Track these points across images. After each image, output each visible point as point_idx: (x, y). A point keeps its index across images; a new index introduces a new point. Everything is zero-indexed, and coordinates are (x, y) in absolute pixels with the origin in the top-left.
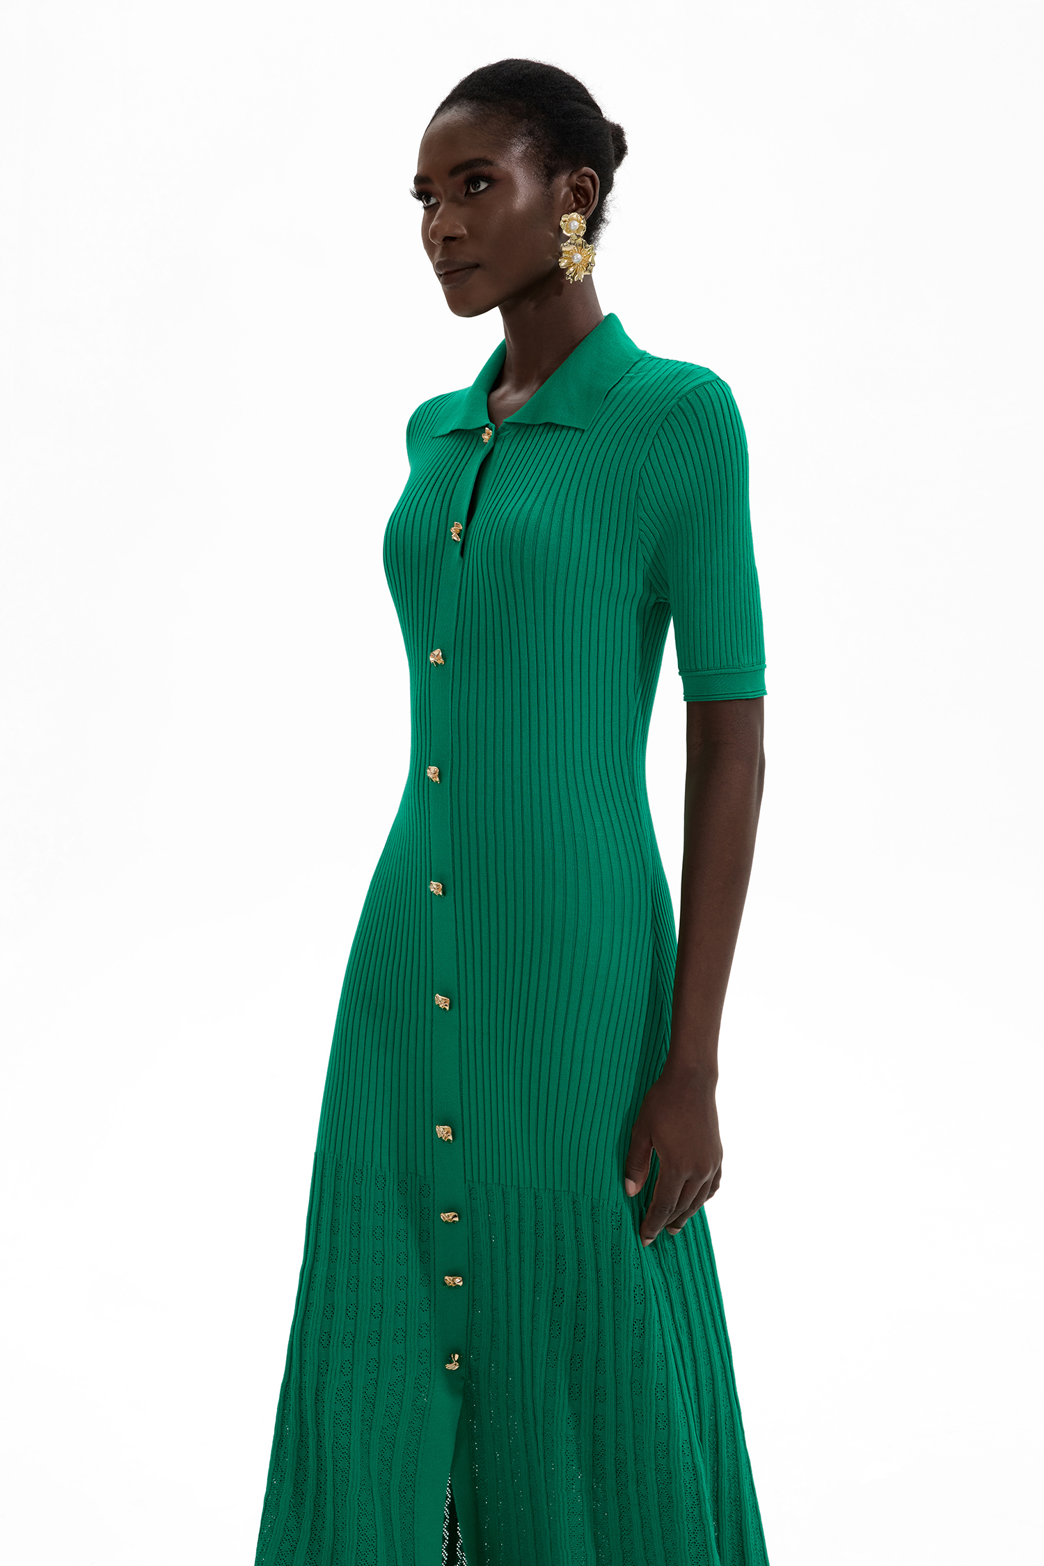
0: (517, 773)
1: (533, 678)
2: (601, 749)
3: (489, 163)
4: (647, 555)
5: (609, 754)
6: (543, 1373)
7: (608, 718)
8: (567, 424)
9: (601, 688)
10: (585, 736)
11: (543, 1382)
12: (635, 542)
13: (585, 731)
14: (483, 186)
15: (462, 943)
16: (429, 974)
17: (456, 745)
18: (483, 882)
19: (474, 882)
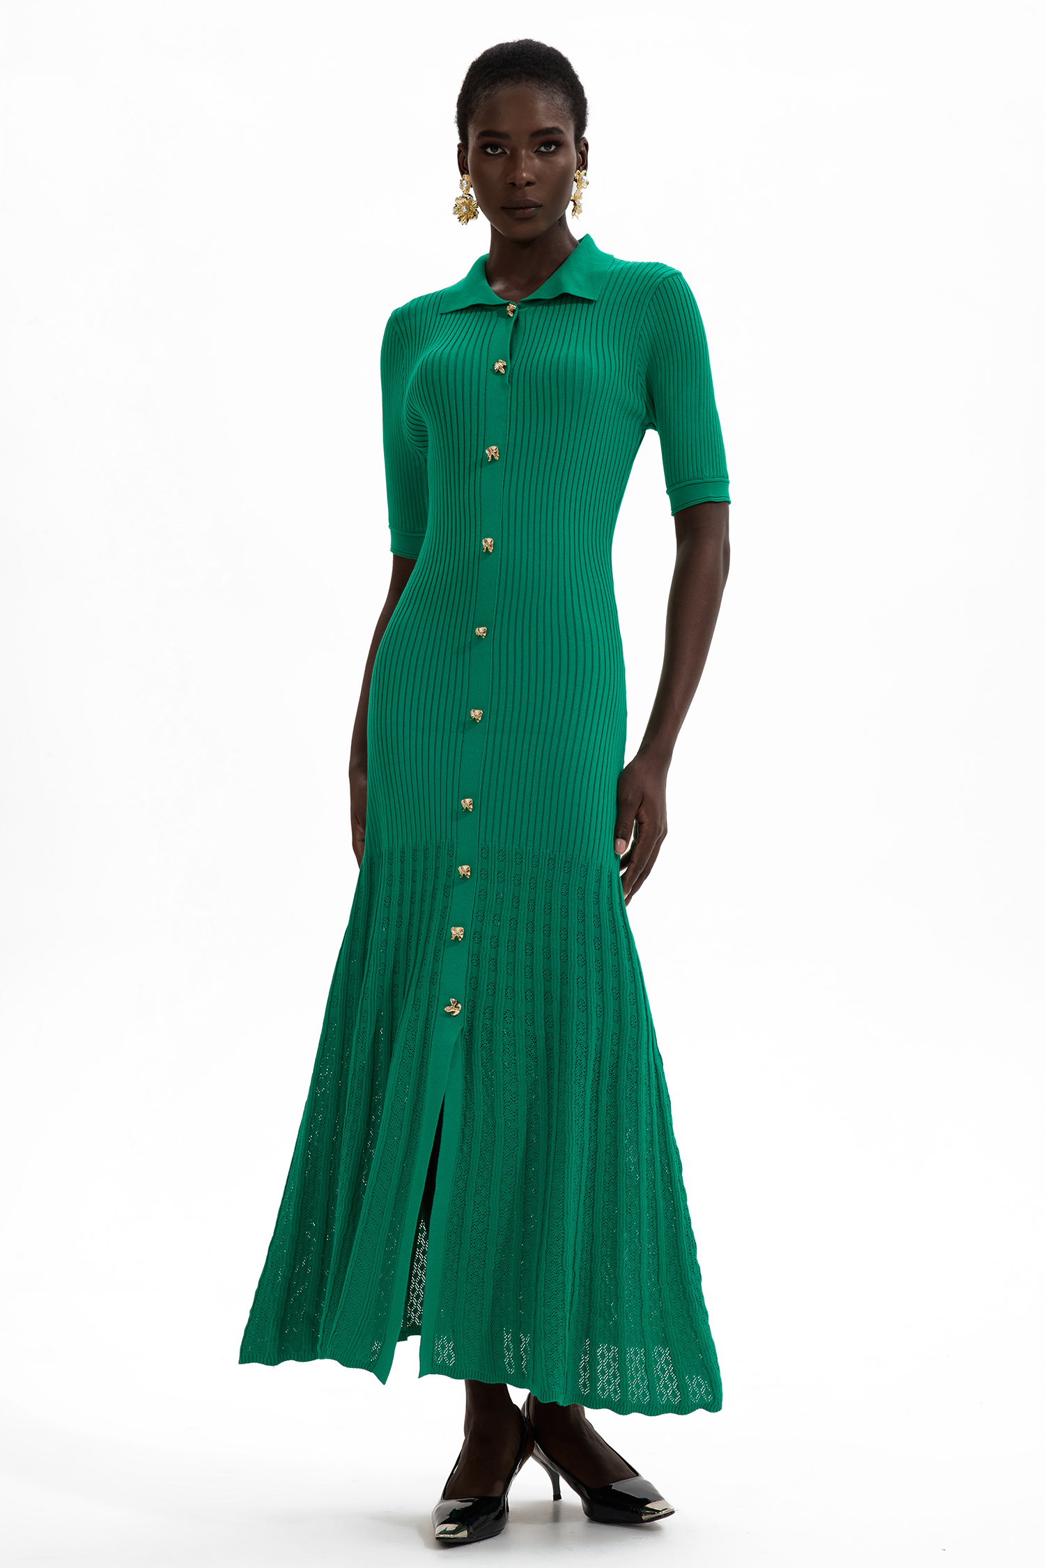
0: (549, 540)
3: (560, 132)
4: (642, 382)
6: (559, 989)
8: (588, 298)
11: (559, 997)
12: (635, 373)
14: (553, 148)
15: (497, 669)
16: (464, 698)
17: (505, 521)
18: (519, 622)
19: (512, 622)
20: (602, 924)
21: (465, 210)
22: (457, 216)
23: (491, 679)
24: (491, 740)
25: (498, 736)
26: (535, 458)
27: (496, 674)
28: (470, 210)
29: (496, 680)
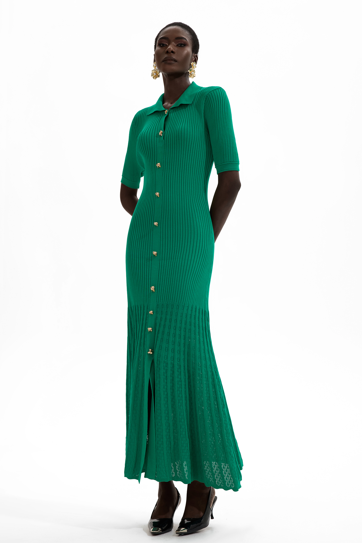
1: (183, 170)
2: (198, 191)
5: (200, 192)
7: (200, 184)
8: (188, 104)
9: (199, 175)
10: (194, 187)
13: (194, 186)
14: (183, 46)
15: (162, 238)
16: (151, 248)
17: (163, 187)
18: (169, 222)
19: (167, 222)
20: (191, 324)
21: (155, 75)
22: (153, 77)
23: (160, 241)
24: (161, 263)
25: (163, 261)
26: (172, 166)
27: (162, 239)
28: (157, 74)
29: (161, 242)
